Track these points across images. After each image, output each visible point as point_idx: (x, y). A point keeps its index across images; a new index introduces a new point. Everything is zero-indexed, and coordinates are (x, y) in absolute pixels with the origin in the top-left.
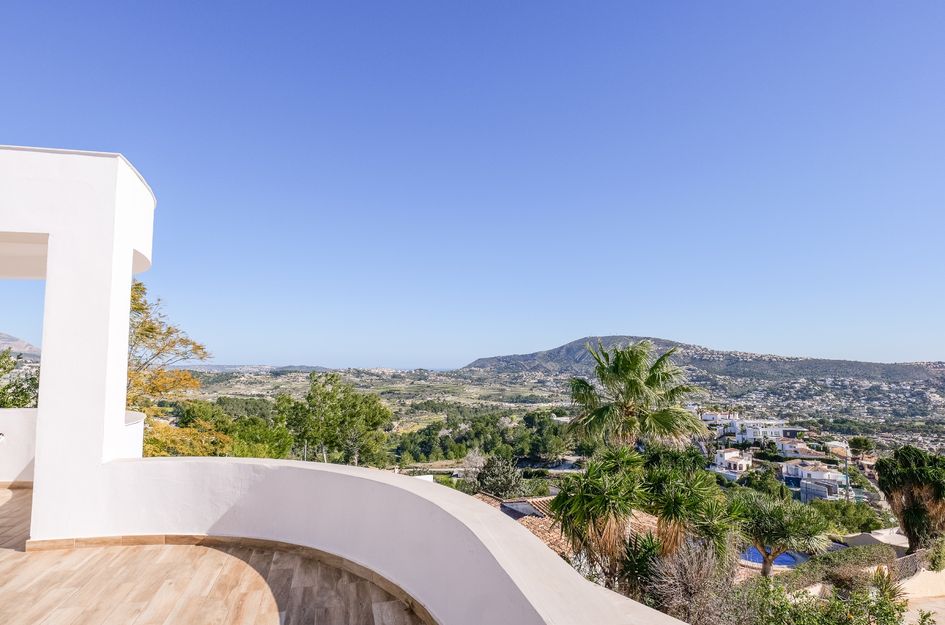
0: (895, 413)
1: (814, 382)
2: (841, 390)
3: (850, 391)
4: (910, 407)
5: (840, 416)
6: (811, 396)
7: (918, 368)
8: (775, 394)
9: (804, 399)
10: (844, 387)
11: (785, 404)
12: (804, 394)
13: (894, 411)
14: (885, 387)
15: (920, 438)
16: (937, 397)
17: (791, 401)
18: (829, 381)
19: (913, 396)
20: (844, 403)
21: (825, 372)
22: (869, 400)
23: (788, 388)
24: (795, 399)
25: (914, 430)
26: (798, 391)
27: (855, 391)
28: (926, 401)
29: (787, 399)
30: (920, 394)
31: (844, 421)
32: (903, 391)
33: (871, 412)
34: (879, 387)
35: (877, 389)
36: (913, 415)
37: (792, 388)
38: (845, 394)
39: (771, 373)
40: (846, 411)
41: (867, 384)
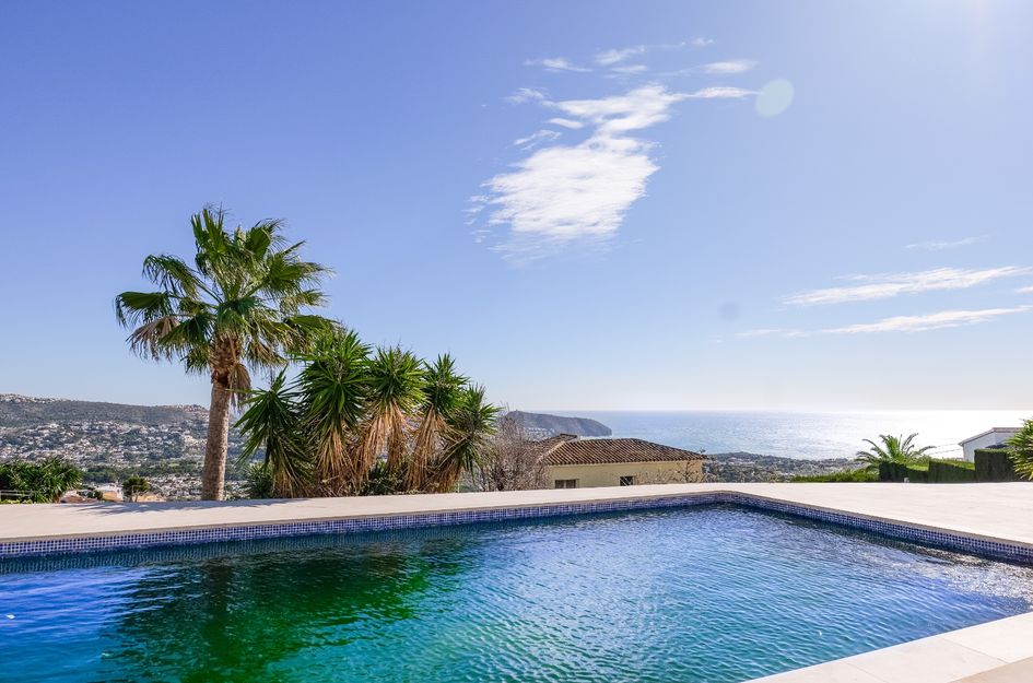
0: (152, 456)
1: (68, 428)
2: (96, 436)
3: (107, 436)
4: (166, 449)
5: (94, 464)
6: (62, 444)
7: (178, 411)
8: (13, 442)
9: (51, 447)
10: (102, 431)
11: (26, 455)
12: (54, 441)
13: (151, 454)
14: (144, 430)
15: (175, 479)
16: (191, 439)
17: (36, 452)
18: (85, 427)
19: (170, 438)
20: (100, 450)
21: (82, 417)
22: (127, 444)
23: (33, 435)
24: (41, 448)
25: (169, 471)
26: (47, 438)
27: (113, 435)
28: (180, 443)
29: (29, 449)
30: (176, 436)
31: (100, 469)
32: (161, 434)
33: (128, 457)
34: (139, 430)
35: (136, 432)
36: (168, 457)
37: (39, 435)
38: (103, 439)
39: (12, 416)
40: (102, 458)
41: (126, 427)
